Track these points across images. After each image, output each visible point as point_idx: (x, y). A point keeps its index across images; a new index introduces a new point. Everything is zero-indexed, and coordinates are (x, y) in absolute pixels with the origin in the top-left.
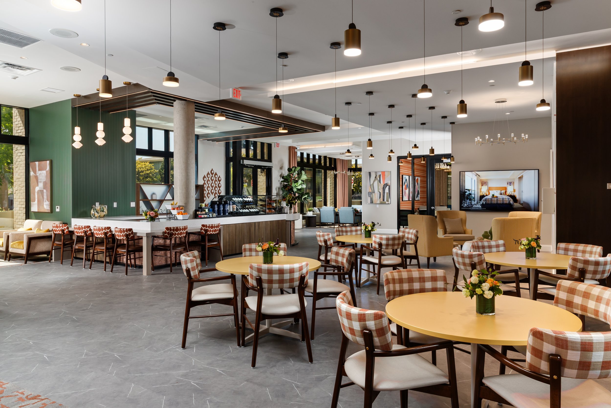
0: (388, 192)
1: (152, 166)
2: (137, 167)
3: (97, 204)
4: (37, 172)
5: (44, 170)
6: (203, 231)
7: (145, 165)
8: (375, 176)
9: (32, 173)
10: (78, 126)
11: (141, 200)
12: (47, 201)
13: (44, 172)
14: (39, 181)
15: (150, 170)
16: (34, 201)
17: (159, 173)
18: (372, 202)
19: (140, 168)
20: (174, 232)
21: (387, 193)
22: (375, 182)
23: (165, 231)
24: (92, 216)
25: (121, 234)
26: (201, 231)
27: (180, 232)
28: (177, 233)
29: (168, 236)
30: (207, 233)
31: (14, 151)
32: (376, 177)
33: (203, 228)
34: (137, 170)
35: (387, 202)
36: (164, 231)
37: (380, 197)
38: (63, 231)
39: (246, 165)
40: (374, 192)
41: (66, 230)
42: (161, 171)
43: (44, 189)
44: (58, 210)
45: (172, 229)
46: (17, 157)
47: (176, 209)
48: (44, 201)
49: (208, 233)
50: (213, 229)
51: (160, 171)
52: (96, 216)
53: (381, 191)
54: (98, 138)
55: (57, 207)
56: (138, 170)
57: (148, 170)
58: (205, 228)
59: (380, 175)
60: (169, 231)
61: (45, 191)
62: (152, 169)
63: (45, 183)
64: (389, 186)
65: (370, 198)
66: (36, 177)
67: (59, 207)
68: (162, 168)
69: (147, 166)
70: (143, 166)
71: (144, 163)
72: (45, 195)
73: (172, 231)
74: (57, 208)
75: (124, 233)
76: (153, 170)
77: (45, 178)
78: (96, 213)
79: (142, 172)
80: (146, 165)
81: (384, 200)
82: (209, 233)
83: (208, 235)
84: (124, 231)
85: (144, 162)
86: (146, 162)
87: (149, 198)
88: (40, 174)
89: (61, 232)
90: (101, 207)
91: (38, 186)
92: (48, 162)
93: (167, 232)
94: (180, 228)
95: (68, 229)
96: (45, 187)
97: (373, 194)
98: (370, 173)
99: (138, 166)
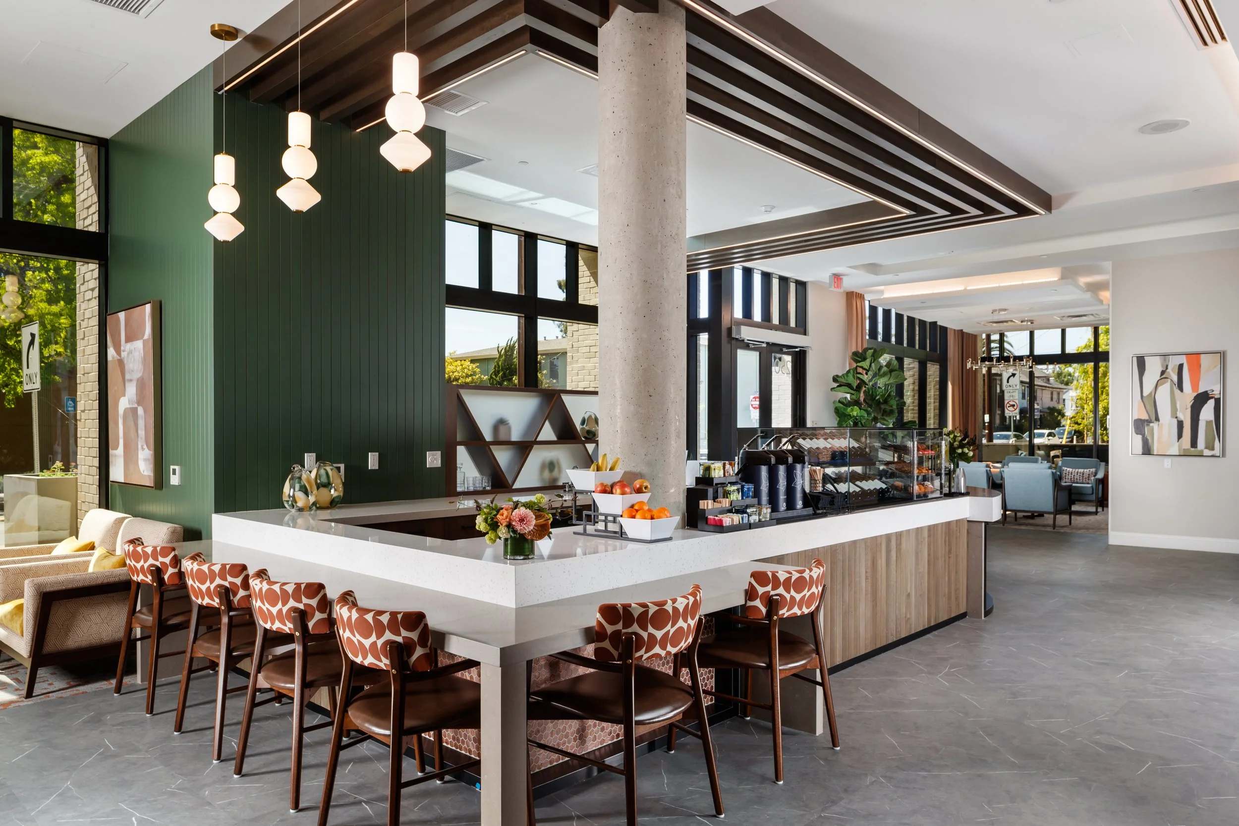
0: (1211, 417)
1: (476, 367)
2: (447, 370)
3: (309, 458)
4: (122, 348)
5: (137, 339)
6: (757, 603)
7: (462, 365)
8: (1160, 370)
9: (111, 352)
10: (228, 153)
11: (461, 444)
12: (145, 447)
13: (139, 344)
14: (127, 377)
15: (471, 375)
16: (116, 448)
17: (490, 381)
18: (1147, 450)
19: (453, 372)
20: (645, 629)
21: (1208, 423)
22: (1160, 389)
23: (599, 623)
24: (286, 505)
25: (367, 643)
26: (750, 604)
27: (672, 631)
28: (659, 634)
29: (615, 654)
30: (777, 614)
31: (78, 285)
32: (1163, 373)
33: (761, 590)
34: (446, 376)
35: (1207, 452)
36: (594, 623)
37: (1180, 436)
38: (158, 572)
39: (748, 340)
40: (1157, 419)
41: (171, 570)
42: (494, 377)
43: (139, 403)
44: (175, 480)
45: (637, 611)
46: (84, 306)
47: (618, 490)
48: (140, 446)
49: (781, 612)
50: (805, 592)
51: (491, 377)
52: (300, 504)
53: (1186, 417)
54: (288, 179)
55: (172, 467)
56: (450, 378)
57: (467, 376)
58: (769, 588)
59: (1181, 367)
60: (619, 626)
61: (140, 411)
62: (474, 374)
63: (141, 384)
64: (1217, 401)
65: (1140, 437)
66: (121, 363)
67: (177, 468)
68: (495, 372)
69: (465, 368)
70: (459, 368)
71: (459, 362)
72: (141, 423)
73: (635, 628)
74: (174, 473)
75: (380, 635)
76: (477, 376)
77: (140, 365)
78: (300, 495)
79: (457, 380)
80: (464, 366)
81: (1194, 443)
82: (784, 612)
83: (782, 620)
84: (380, 629)
85: (461, 361)
86: (465, 360)
87: (488, 436)
88: (130, 352)
89: (149, 579)
90: (322, 472)
91: (125, 396)
92: (148, 307)
93: (610, 629)
94: (675, 609)
95: (175, 567)
96: (140, 401)
97: (1155, 425)
98: (1141, 362)
99: (449, 368)
